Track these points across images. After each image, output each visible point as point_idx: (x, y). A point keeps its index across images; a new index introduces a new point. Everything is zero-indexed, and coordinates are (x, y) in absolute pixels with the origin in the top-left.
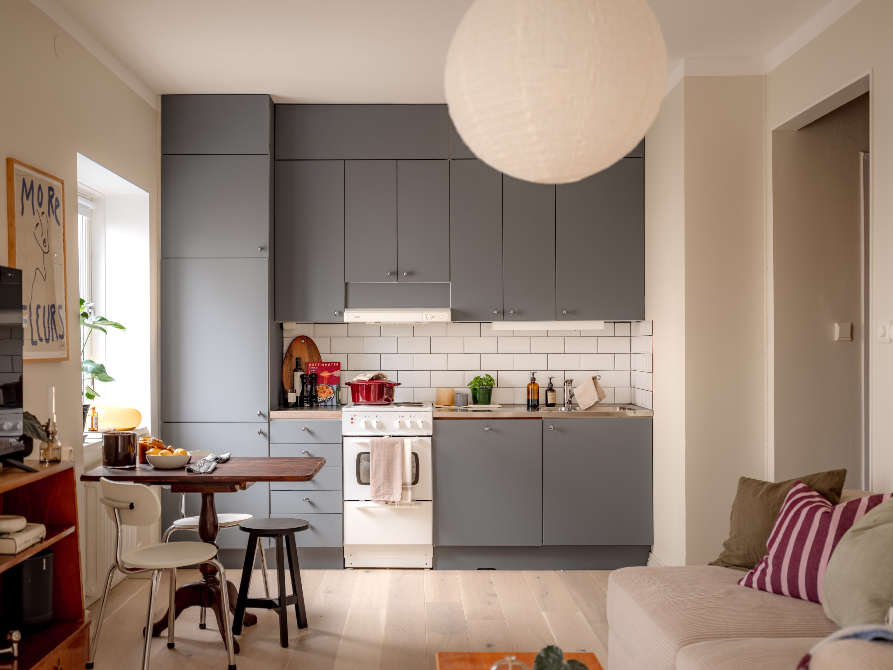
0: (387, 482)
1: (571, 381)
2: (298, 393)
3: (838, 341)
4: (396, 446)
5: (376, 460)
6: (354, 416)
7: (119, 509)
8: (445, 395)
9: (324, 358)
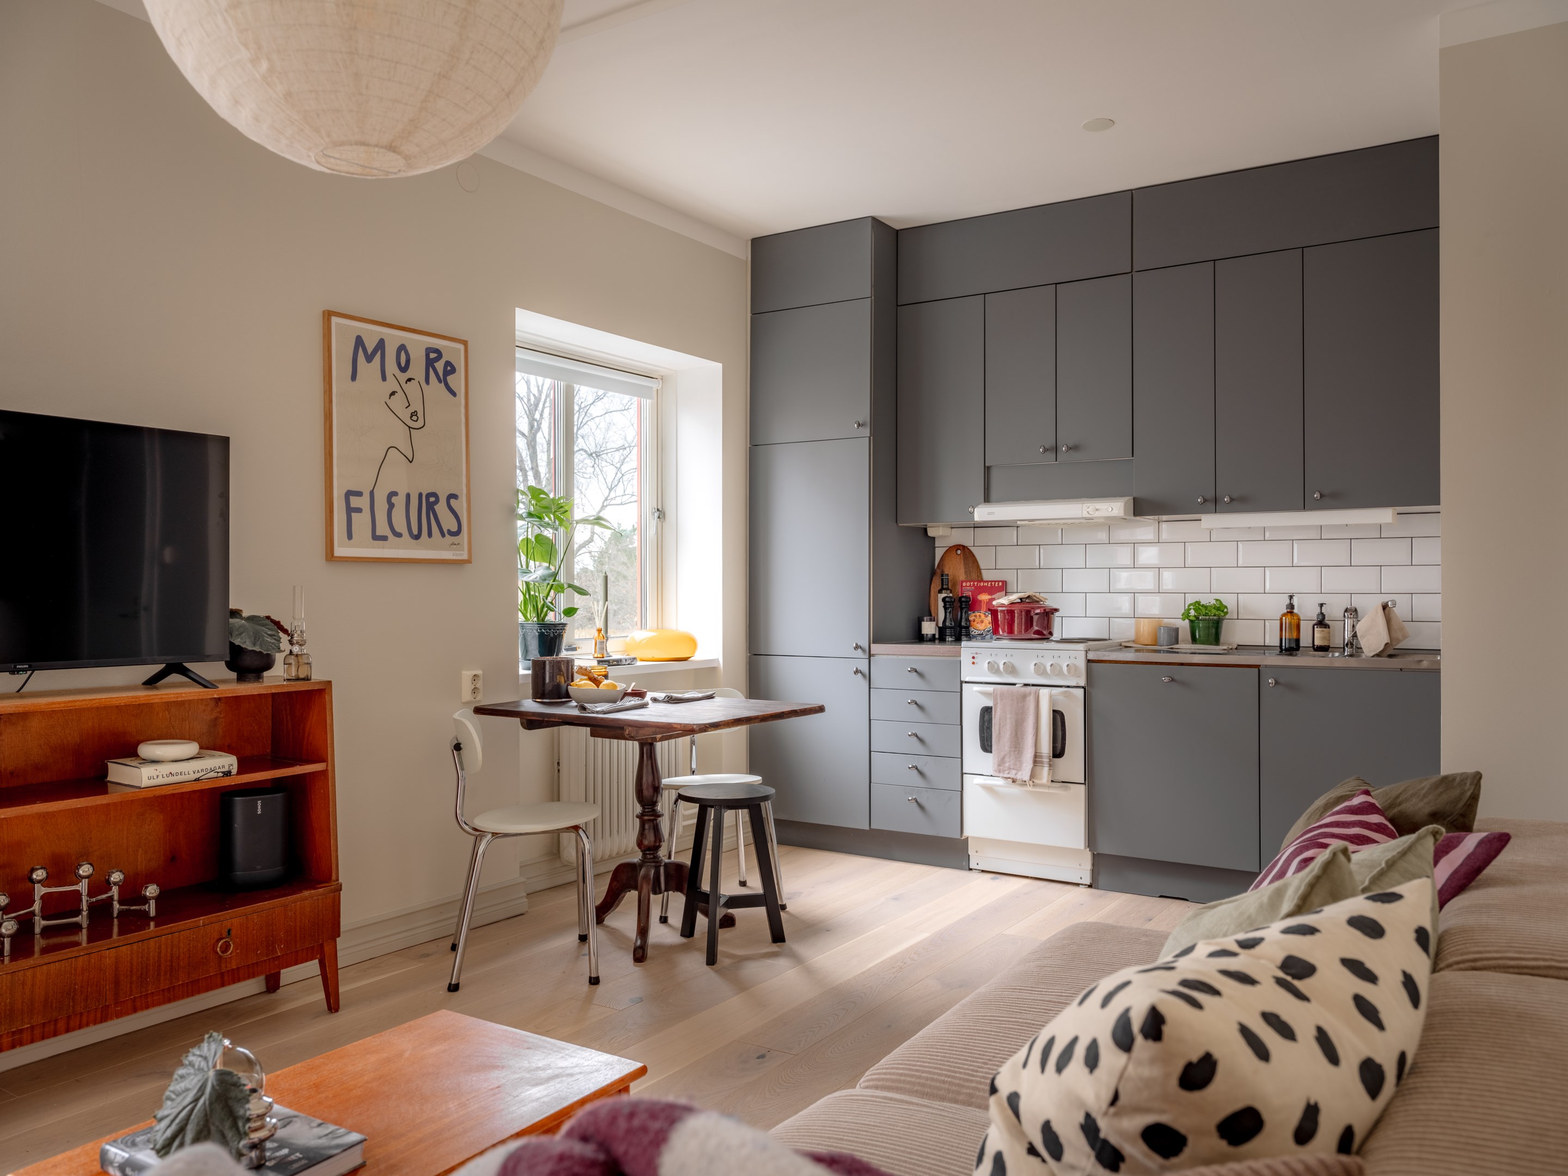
0: (1015, 751)
1: (1357, 611)
2: (939, 623)
4: (1028, 699)
5: (1000, 719)
6: (977, 653)
8: (1147, 629)
9: (987, 575)
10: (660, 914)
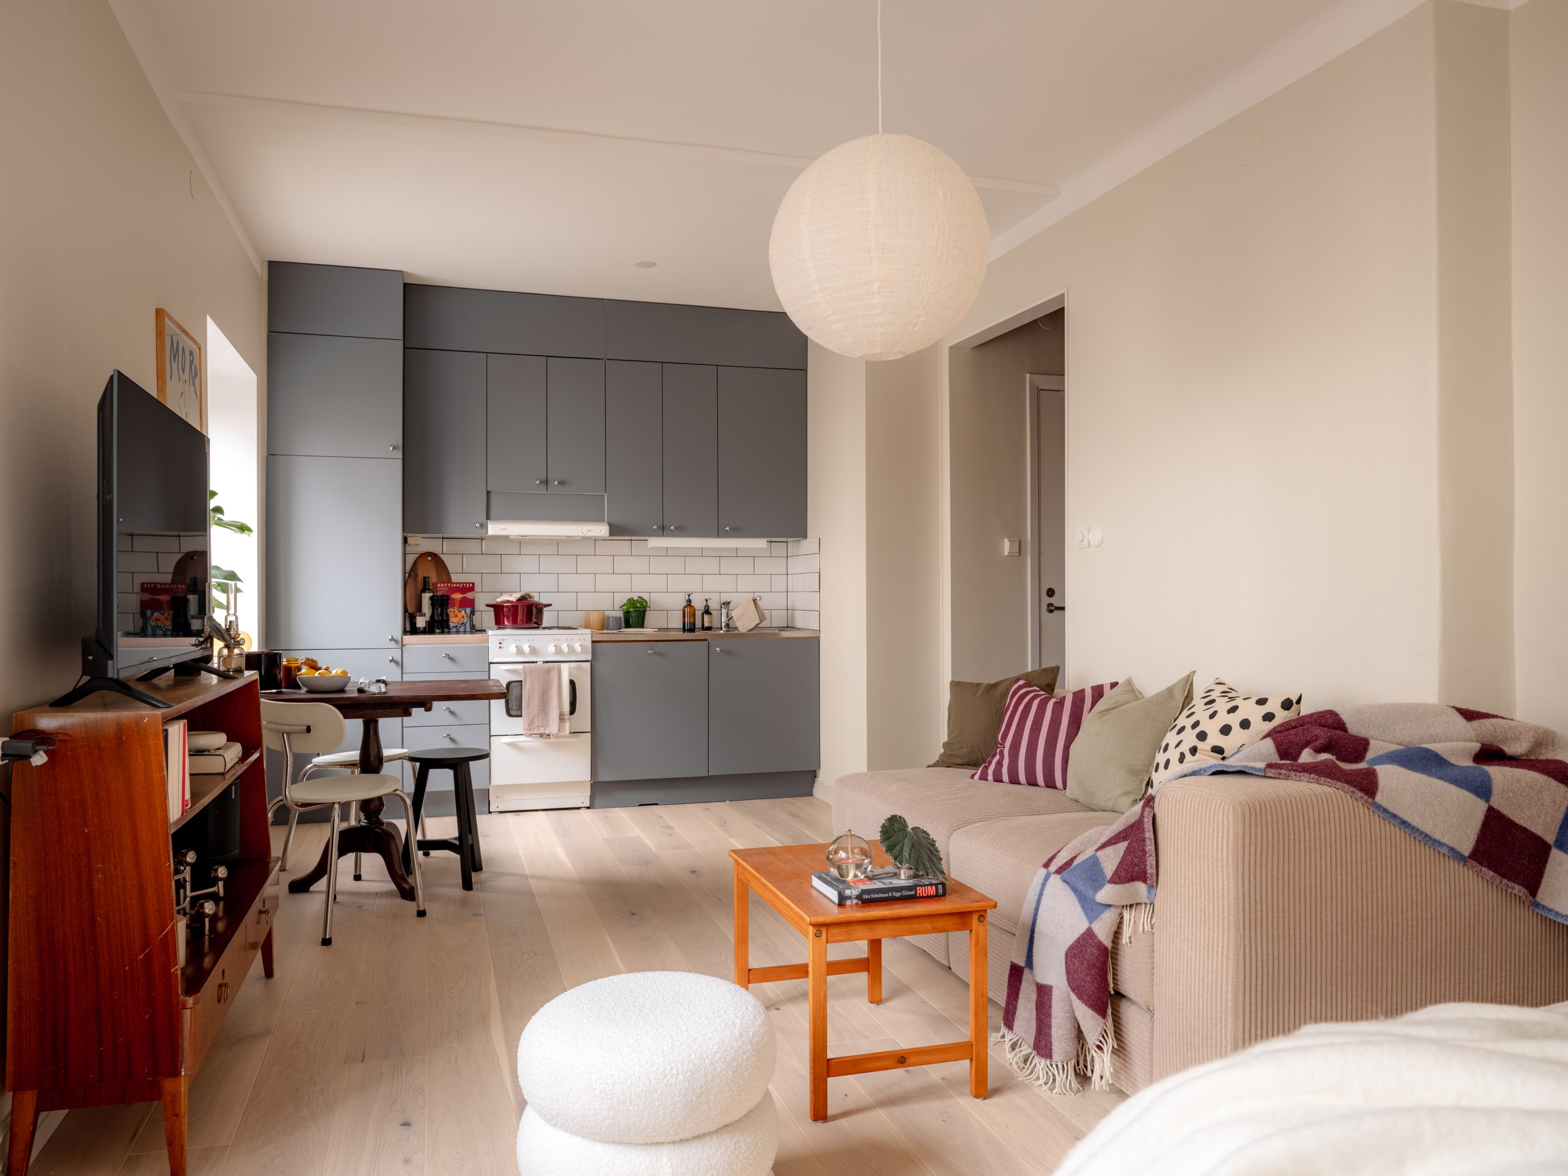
0: (542, 713)
1: (729, 603)
2: (428, 618)
3: (1008, 556)
4: (552, 672)
5: (529, 689)
6: (503, 640)
7: (288, 734)
8: (595, 618)
9: (455, 578)
10: (353, 873)
